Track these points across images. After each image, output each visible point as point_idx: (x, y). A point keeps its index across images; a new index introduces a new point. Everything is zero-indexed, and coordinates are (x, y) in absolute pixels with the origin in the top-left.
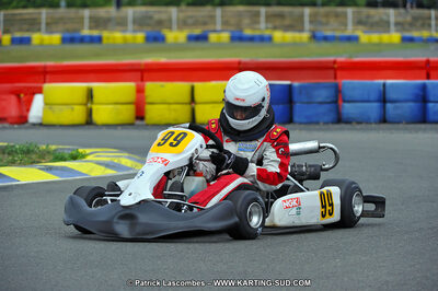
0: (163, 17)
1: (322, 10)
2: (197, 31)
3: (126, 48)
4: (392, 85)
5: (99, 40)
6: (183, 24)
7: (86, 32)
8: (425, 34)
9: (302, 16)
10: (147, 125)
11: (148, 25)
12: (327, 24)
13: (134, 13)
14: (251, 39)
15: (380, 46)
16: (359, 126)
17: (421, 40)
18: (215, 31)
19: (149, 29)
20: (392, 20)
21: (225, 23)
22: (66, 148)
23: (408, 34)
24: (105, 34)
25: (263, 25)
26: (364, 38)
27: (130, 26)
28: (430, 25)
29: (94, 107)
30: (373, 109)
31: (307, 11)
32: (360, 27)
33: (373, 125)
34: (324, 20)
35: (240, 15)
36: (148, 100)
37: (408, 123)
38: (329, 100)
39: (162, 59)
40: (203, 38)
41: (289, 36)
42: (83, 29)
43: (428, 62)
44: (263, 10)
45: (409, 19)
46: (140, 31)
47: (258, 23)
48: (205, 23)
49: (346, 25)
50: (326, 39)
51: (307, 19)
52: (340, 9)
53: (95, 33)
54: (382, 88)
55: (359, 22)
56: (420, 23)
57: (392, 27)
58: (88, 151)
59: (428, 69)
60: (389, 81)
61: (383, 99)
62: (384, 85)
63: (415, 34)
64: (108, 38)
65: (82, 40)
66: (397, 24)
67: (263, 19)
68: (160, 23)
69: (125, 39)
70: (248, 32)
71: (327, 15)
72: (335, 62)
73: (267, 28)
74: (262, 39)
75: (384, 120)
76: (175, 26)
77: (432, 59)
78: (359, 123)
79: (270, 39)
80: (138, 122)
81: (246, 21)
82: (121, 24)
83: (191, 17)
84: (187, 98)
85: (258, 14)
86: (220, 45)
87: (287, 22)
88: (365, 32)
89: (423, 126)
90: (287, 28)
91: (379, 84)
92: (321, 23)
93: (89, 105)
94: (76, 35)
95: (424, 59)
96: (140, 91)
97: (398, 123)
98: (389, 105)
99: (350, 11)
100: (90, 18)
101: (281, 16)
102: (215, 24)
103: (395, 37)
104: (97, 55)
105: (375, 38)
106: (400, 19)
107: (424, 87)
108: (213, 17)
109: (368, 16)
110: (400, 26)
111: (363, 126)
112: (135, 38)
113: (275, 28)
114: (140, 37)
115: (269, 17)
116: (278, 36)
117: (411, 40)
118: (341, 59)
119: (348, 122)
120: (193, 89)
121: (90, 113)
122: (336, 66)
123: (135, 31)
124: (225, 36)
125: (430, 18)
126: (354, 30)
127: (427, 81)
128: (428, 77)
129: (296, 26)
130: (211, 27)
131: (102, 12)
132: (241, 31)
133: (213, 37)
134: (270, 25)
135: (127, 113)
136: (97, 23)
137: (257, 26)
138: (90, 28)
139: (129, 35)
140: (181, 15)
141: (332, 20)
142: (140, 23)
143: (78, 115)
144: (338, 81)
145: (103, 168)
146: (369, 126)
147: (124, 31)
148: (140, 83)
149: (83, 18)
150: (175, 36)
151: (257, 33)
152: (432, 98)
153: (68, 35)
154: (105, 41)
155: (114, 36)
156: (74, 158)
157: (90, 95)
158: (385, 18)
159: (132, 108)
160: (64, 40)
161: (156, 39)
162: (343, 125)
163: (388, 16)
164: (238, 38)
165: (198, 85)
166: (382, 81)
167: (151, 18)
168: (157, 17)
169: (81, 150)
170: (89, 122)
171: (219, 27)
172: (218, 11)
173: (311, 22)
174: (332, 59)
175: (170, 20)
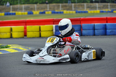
0: (33, 7)
1: (77, 4)
2: (42, 11)
3: (22, 16)
4: (97, 25)
5: (15, 14)
6: (38, 9)
7: (11, 12)
8: (107, 10)
9: (72, 6)
10: (28, 38)
11: (28, 9)
12: (79, 8)
13: (24, 6)
14: (57, 13)
15: (94, 14)
16: (87, 37)
17: (106, 12)
18: (47, 11)
19: (29, 11)
20: (97, 6)
21: (50, 8)
22: (4, 45)
23: (102, 10)
24: (17, 12)
25: (61, 9)
26: (89, 12)
27: (23, 10)
28: (108, 8)
29: (13, 33)
30: (91, 32)
31: (73, 4)
32: (88, 9)
33: (91, 36)
34: (78, 7)
35: (54, 6)
36: (27, 31)
37: (101, 35)
38: (79, 30)
39: (32, 19)
40: (44, 13)
41: (68, 12)
42: (10, 11)
43: (107, 18)
44: (61, 4)
45: (102, 6)
46: (26, 11)
47: (59, 8)
48: (44, 9)
49: (84, 8)
50: (79, 12)
51: (73, 7)
52: (82, 4)
53: (14, 12)
54: (94, 26)
55: (88, 7)
56: (105, 7)
57: (97, 9)
58: (10, 45)
59: (107, 20)
60: (96, 24)
61: (94, 29)
62: (94, 25)
63: (104, 10)
64: (17, 14)
65: (10, 14)
66: (99, 7)
67: (60, 7)
68: (32, 9)
69: (22, 14)
70: (56, 11)
71: (79, 6)
72: (80, 19)
73: (62, 10)
74: (60, 13)
75: (94, 35)
76: (36, 10)
77: (108, 17)
78: (87, 36)
79: (63, 13)
80: (25, 37)
81: (56, 8)
82: (21, 9)
83: (40, 7)
84: (38, 30)
85: (59, 6)
86: (49, 15)
87: (67, 8)
88: (90, 10)
89: (105, 36)
90: (68, 10)
91: (93, 25)
92: (77, 8)
93: (11, 32)
94: (8, 13)
95: (105, 17)
96: (25, 28)
97: (99, 35)
98: (96, 31)
99: (85, 4)
100: (12, 8)
101: (66, 6)
102: (47, 9)
103: (98, 11)
104: (14, 18)
105: (92, 11)
106: (100, 6)
107: (106, 25)
108: (47, 7)
109: (91, 6)
110: (99, 8)
111: (89, 37)
112: (25, 13)
113: (64, 10)
114: (26, 13)
115: (62, 6)
116: (65, 12)
117: (103, 12)
118: (82, 18)
119: (84, 36)
120: (40, 27)
121: (11, 35)
122: (81, 20)
123: (25, 11)
124: (50, 12)
125: (108, 5)
126: (87, 9)
127: (107, 24)
128: (107, 22)
129: (70, 9)
130: (46, 10)
131: (16, 6)
132: (54, 11)
133: (47, 12)
134: (63, 9)
135: (22, 34)
136: (14, 9)
137: (59, 9)
138: (12, 11)
139: (23, 13)
140: (38, 7)
141: (80, 7)
142: (26, 9)
143: (8, 35)
144: (81, 24)
145: (14, 50)
146: (90, 37)
147: (22, 11)
148: (25, 26)
149: (10, 8)
150: (36, 12)
151: (59, 11)
152: (108, 28)
153: (6, 13)
154: (16, 14)
155: (19, 13)
156: (7, 47)
157: (11, 29)
158: (95, 6)
159: (23, 33)
160: (5, 14)
161: (30, 13)
162: (83, 37)
163: (96, 5)
164: (54, 13)
165: (41, 26)
166: (93, 24)
167: (29, 7)
168: (31, 7)
169: (8, 45)
170: (11, 37)
171: (48, 10)
172: (48, 5)
173: (74, 8)
174: (79, 18)
175: (35, 8)
